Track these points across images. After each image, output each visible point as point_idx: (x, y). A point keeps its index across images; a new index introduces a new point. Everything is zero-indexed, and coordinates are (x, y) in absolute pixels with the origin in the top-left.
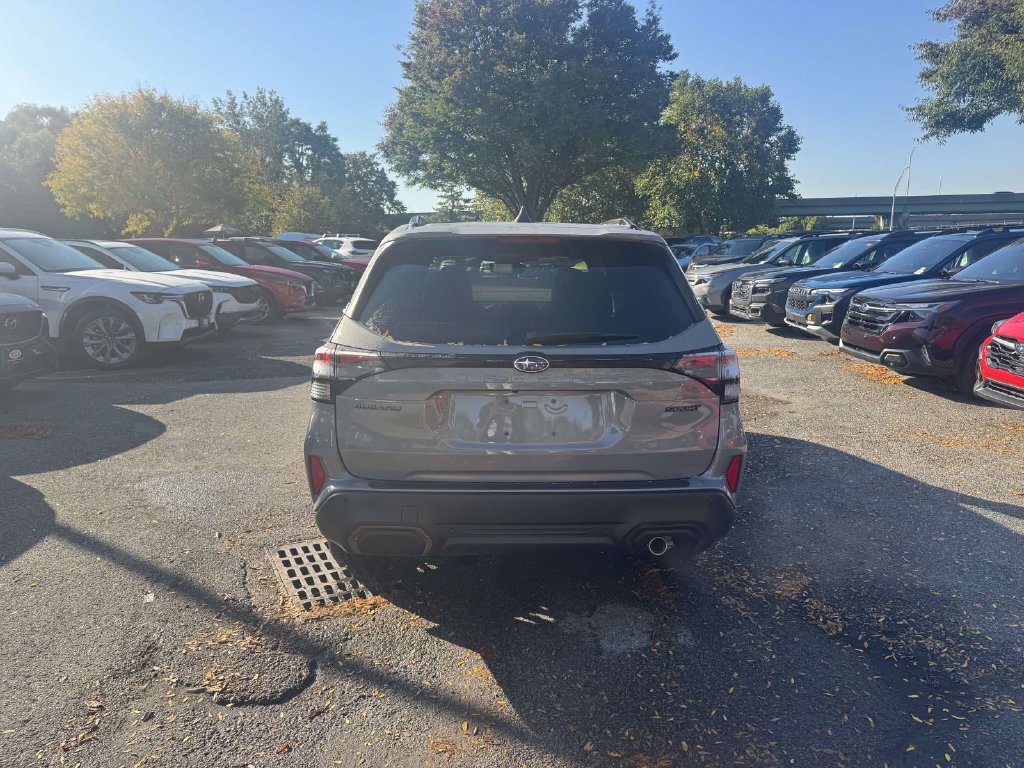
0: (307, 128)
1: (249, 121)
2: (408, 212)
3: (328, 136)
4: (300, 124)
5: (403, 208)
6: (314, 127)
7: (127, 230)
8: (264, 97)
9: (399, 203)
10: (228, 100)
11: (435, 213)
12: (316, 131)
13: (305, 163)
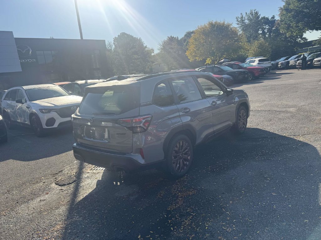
0: (267, 19)
1: (247, 22)
2: (308, 41)
3: (275, 20)
4: (265, 18)
5: (306, 40)
6: (270, 18)
7: (206, 63)
8: (252, 12)
9: (305, 38)
10: (241, 16)
11: (319, 40)
12: (271, 19)
13: (266, 31)
